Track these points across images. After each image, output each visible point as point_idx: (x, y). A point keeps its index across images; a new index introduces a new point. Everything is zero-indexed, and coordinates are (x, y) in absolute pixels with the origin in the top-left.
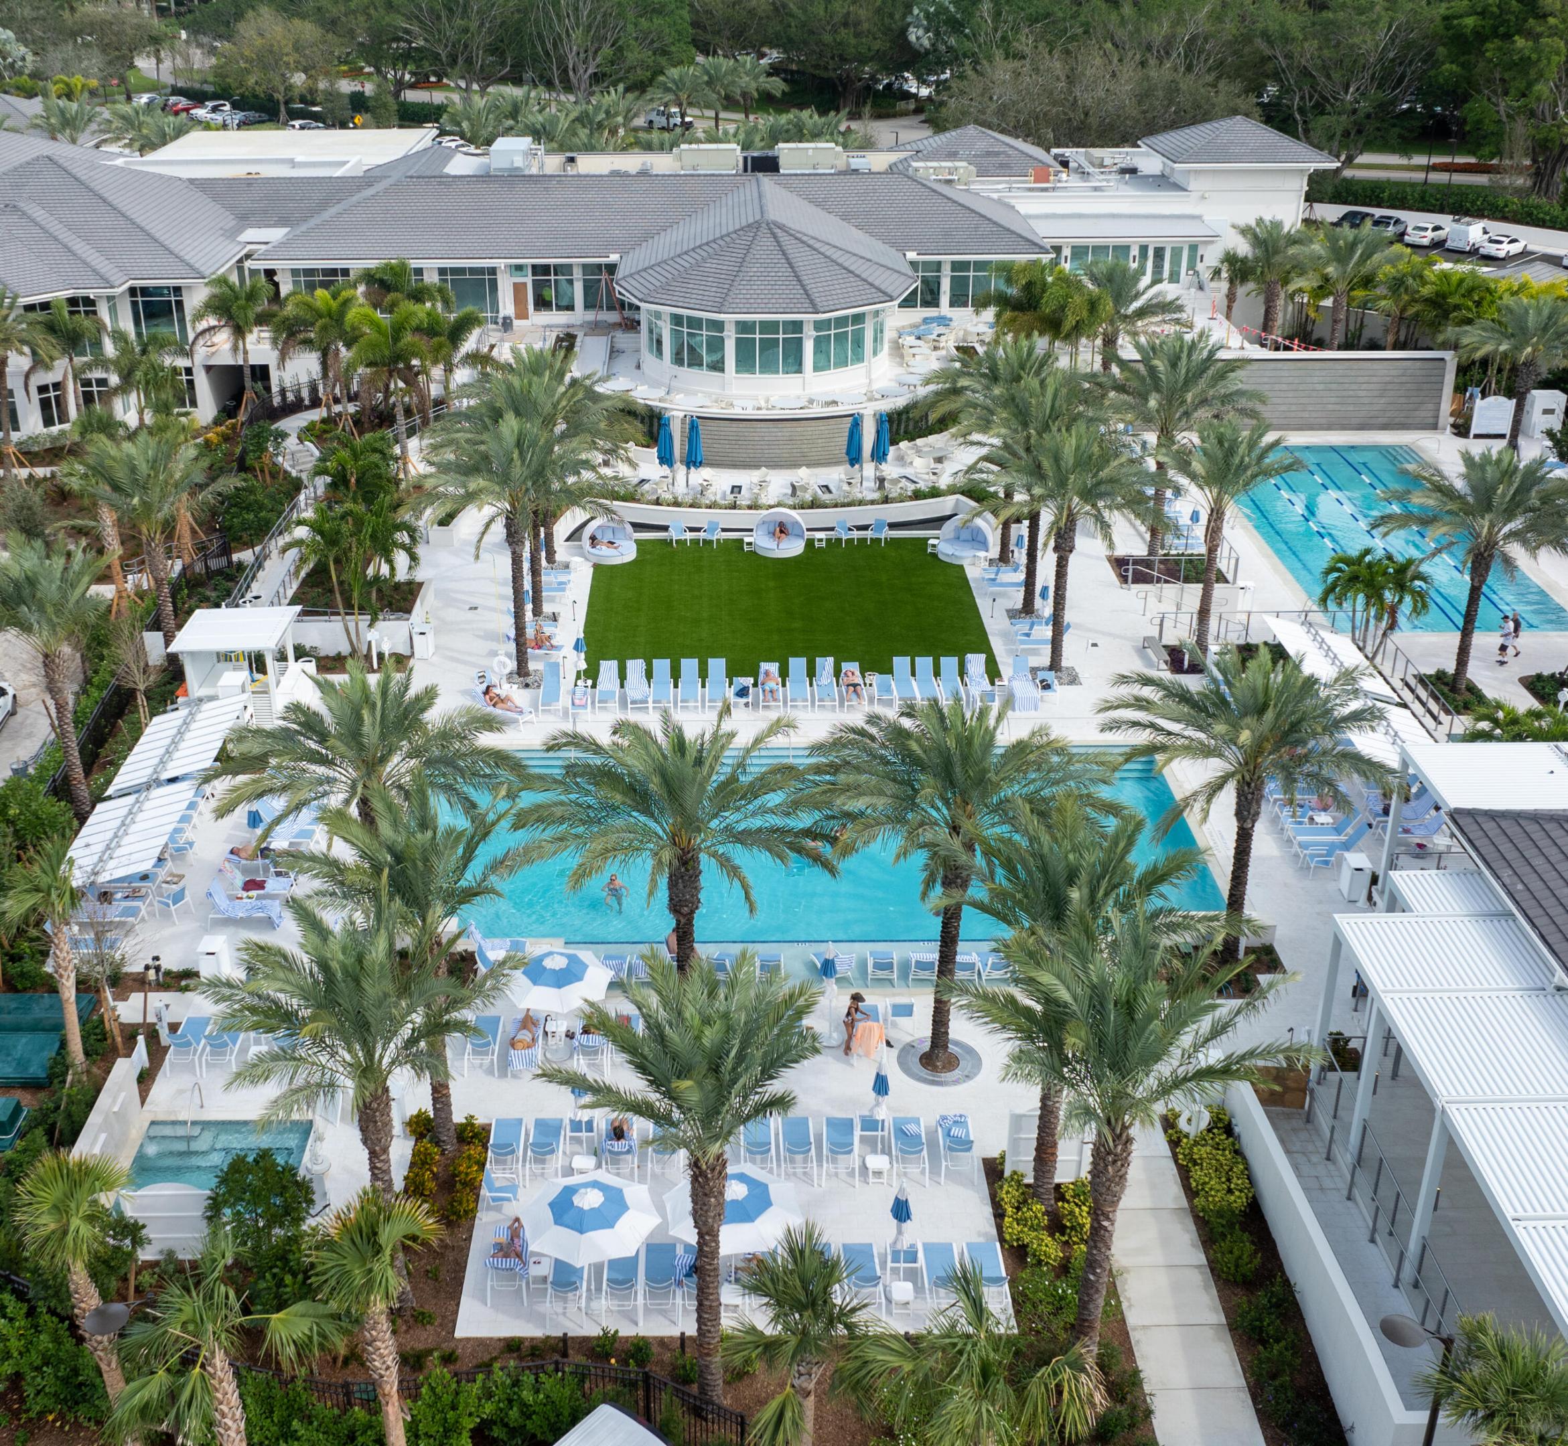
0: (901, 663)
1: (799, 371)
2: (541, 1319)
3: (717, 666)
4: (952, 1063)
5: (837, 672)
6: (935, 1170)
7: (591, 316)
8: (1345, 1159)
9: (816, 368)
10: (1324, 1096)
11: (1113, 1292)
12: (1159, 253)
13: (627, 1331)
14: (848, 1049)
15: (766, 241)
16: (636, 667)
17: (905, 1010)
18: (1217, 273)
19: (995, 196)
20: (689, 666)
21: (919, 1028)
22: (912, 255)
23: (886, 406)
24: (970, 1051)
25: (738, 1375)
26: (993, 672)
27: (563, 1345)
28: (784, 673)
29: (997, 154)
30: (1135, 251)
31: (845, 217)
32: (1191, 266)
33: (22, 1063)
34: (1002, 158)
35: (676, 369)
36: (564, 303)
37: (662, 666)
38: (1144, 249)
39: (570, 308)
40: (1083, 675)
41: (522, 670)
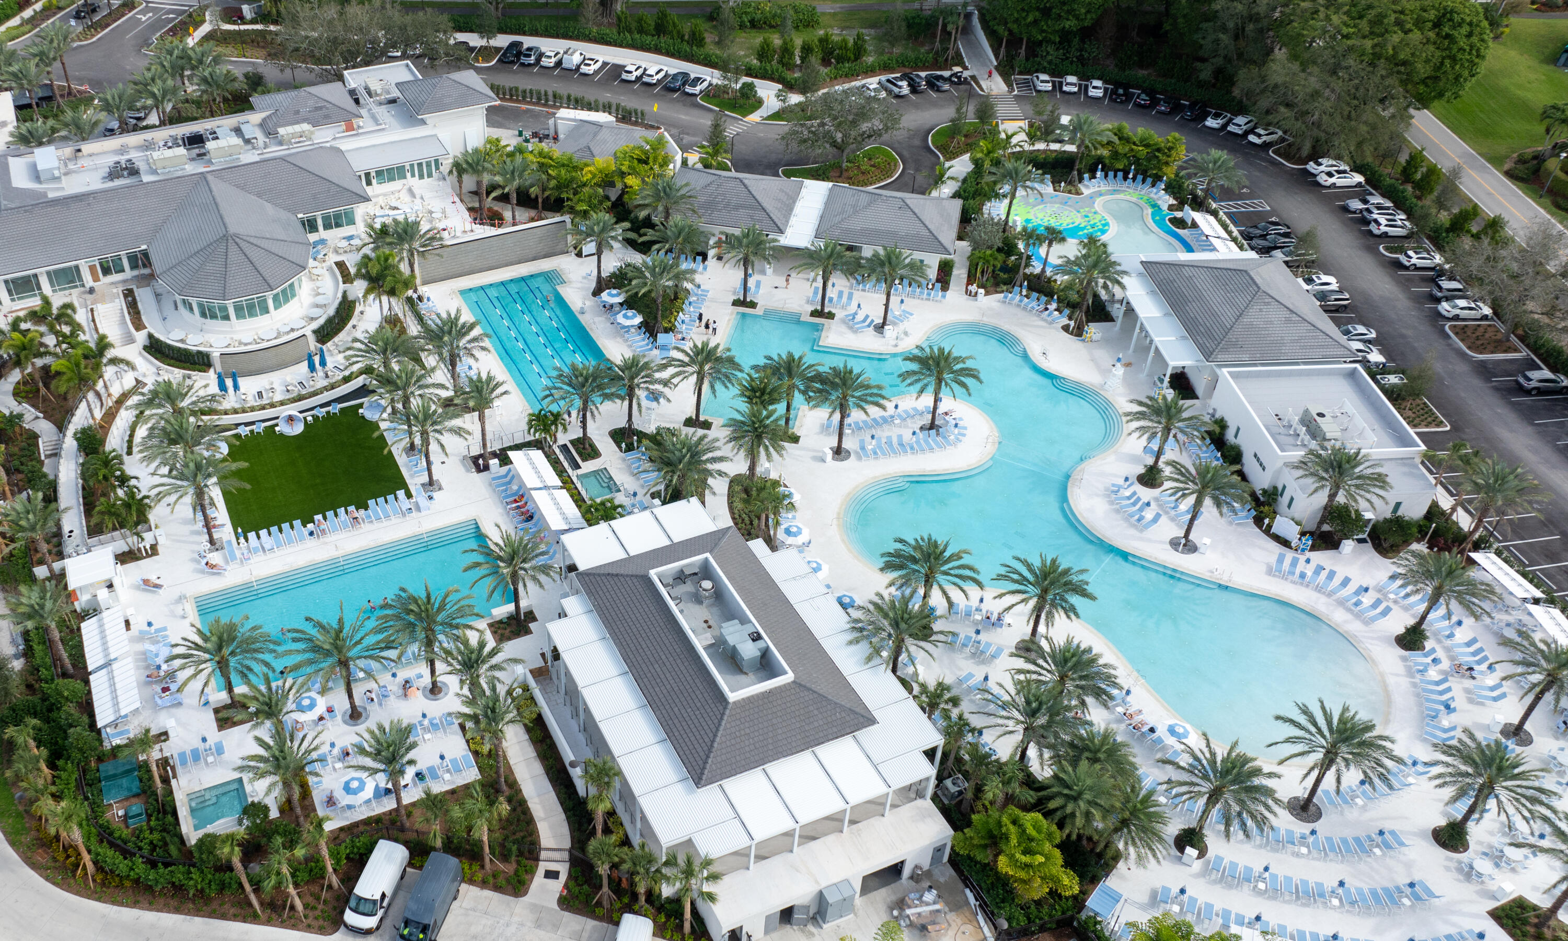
0: (371, 502)
1: (268, 312)
2: (347, 818)
3: (297, 523)
4: (440, 691)
5: (347, 512)
6: (445, 732)
7: (136, 273)
8: (563, 691)
9: (276, 308)
10: (553, 671)
11: (505, 757)
12: (420, 165)
13: (372, 814)
14: (406, 695)
15: (233, 248)
16: (263, 533)
17: (420, 676)
18: (451, 172)
19: (328, 145)
20: (285, 526)
21: (427, 680)
22: (300, 216)
23: (315, 325)
24: (445, 684)
25: (409, 815)
26: (409, 495)
27: (356, 825)
28: (325, 518)
29: (321, 108)
30: (408, 167)
31: (259, 195)
32: (437, 168)
33: (129, 789)
34: (324, 110)
35: (203, 320)
36: (118, 268)
37: (274, 529)
38: (412, 166)
39: (123, 271)
40: (443, 485)
41: (212, 541)
